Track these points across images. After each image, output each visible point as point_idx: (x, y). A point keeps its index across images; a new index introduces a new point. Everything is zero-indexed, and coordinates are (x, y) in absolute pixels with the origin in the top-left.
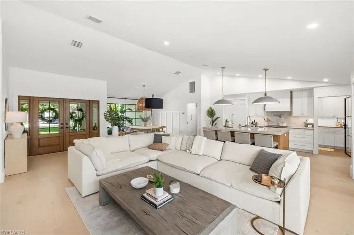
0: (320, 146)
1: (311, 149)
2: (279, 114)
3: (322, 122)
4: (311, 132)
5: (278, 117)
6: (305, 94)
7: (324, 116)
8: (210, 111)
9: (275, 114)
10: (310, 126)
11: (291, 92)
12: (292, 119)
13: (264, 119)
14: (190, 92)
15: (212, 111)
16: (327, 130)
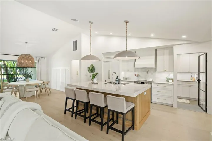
0: (179, 98)
1: (171, 103)
2: (146, 71)
3: (180, 77)
4: (171, 87)
5: (146, 73)
6: (167, 51)
7: (182, 72)
8: (91, 67)
9: (144, 70)
10: (171, 81)
11: (156, 50)
12: (157, 75)
13: (135, 75)
14: (74, 50)
15: (93, 67)
16: (184, 84)
